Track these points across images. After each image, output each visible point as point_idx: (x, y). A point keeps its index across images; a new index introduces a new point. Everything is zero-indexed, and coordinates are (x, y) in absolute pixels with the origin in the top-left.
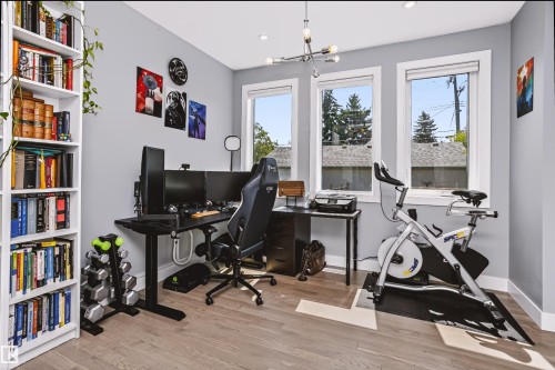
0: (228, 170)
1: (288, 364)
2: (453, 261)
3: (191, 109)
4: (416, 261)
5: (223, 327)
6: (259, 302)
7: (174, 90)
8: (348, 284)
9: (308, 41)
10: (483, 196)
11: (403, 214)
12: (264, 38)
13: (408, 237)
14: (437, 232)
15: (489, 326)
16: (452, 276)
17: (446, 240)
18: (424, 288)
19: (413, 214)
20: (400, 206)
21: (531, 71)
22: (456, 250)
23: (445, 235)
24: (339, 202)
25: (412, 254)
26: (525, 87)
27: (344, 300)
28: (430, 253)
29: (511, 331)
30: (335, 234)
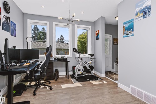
0: (26, 49)
1: (73, 100)
2: (89, 68)
3: (11, 24)
4: (82, 70)
5: (47, 99)
6: (51, 89)
7: (6, 15)
8: (68, 78)
9: (73, 16)
10: (93, 55)
11: (80, 60)
12: (43, 7)
13: (81, 65)
14: (86, 63)
15: (96, 79)
16: (89, 72)
17: (88, 64)
18: (84, 75)
19: (82, 59)
20: (79, 58)
21: (99, 32)
22: (89, 66)
23: (87, 63)
24: (64, 58)
25: (82, 68)
26: (98, 35)
27: (71, 82)
28: (85, 67)
29: (99, 79)
30: (62, 67)
